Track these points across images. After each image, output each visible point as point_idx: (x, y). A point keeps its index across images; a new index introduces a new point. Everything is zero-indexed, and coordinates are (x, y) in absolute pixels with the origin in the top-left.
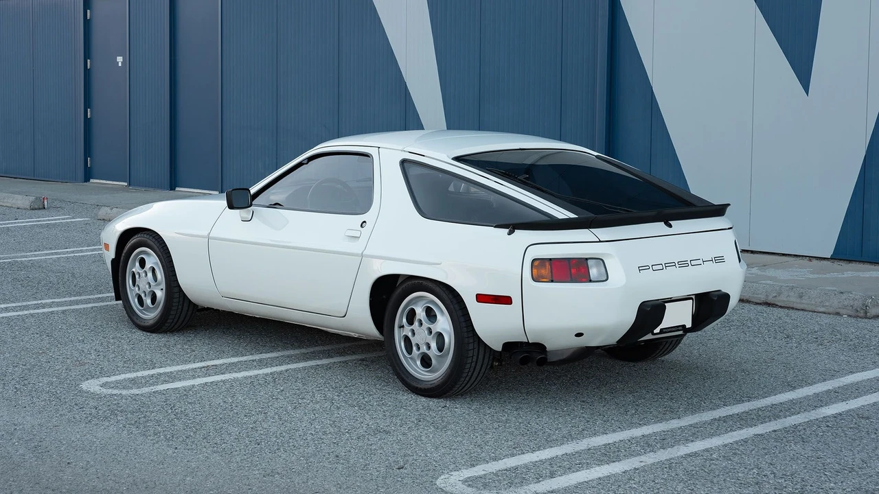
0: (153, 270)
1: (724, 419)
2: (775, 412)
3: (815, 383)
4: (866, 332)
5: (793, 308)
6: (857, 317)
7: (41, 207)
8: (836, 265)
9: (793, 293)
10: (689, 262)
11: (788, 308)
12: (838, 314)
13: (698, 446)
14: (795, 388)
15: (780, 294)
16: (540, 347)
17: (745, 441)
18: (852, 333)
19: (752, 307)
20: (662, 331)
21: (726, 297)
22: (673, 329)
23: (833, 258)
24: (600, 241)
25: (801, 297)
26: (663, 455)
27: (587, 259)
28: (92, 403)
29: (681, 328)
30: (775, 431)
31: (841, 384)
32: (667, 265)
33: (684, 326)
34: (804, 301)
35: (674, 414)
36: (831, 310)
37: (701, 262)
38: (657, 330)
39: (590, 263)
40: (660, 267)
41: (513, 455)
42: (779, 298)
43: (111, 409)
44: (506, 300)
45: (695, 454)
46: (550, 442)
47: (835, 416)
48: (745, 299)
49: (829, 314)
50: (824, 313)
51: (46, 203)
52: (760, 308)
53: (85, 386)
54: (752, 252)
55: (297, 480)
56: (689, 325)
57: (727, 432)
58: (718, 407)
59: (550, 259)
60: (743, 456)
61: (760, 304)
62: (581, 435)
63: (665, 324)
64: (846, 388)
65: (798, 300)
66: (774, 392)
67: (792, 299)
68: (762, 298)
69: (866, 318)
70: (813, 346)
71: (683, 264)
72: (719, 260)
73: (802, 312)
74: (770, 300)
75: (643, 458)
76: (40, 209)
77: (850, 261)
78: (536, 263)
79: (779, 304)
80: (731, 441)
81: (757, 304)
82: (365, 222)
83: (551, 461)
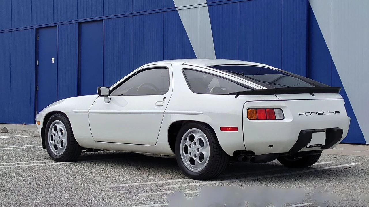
0: (61, 130)
7: (7, 132)
10: (323, 112)
16: (251, 153)
20: (311, 146)
21: (341, 131)
22: (316, 146)
24: (280, 100)
27: (274, 109)
29: (319, 145)
32: (313, 113)
33: (321, 145)
37: (328, 113)
38: (308, 146)
39: (276, 111)
40: (309, 114)
44: (235, 129)
56: (324, 144)
59: (256, 109)
63: (312, 143)
71: (320, 113)
72: (337, 113)
78: (249, 110)
82: (165, 98)
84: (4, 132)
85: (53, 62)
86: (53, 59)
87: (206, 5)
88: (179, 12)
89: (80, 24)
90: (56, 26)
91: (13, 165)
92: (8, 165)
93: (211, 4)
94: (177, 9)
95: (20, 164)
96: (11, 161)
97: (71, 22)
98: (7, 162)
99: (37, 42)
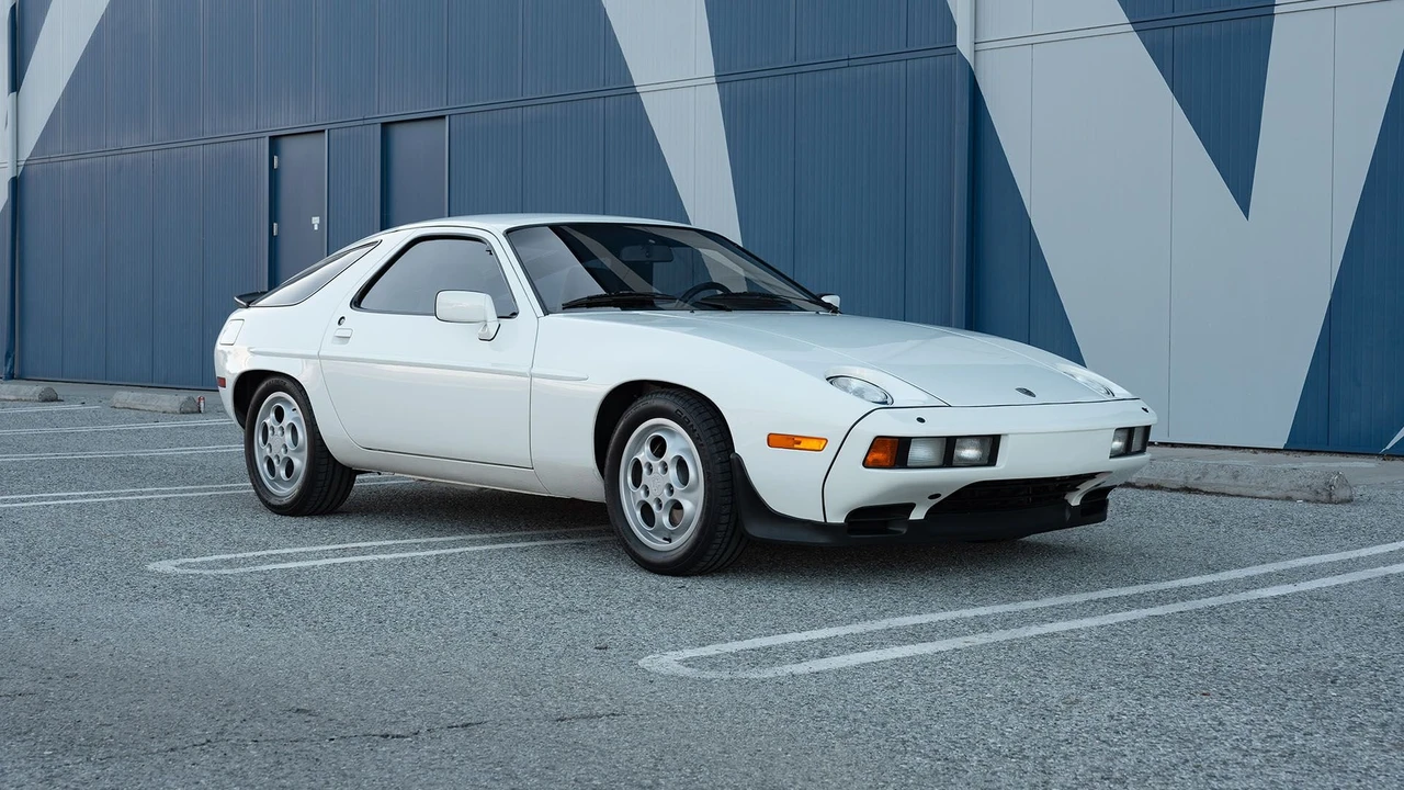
1: (1106, 601)
2: (1184, 594)
3: (1249, 566)
4: (1329, 516)
5: (1224, 494)
6: (1317, 501)
7: (195, 410)
8: (1291, 456)
9: (1223, 473)
11: (1217, 494)
12: (1289, 499)
13: (1060, 626)
14: (1218, 571)
15: (1204, 474)
17: (1135, 622)
18: (1310, 518)
19: (1165, 494)
23: (1287, 450)
25: (1235, 477)
26: (1001, 636)
28: (152, 582)
30: (1181, 612)
31: (1288, 567)
34: (1240, 483)
35: (1028, 594)
36: (1280, 494)
41: (768, 635)
42: (1205, 480)
43: (178, 586)
45: (1053, 635)
46: (830, 621)
47: (1275, 599)
48: (1154, 483)
49: (1277, 499)
50: (1270, 498)
51: (202, 404)
52: (1175, 495)
53: (150, 567)
54: (1173, 445)
55: (421, 659)
57: (1106, 612)
58: (1097, 589)
60: (1128, 637)
61: (1177, 490)
62: (883, 614)
64: (1296, 570)
65: (1232, 482)
66: (1186, 574)
67: (1222, 481)
68: (1180, 481)
69: (1331, 502)
70: (1249, 533)
73: (1237, 499)
74: (1191, 483)
75: (970, 638)
76: (193, 413)
77: (1312, 452)
79: (1205, 489)
80: (1113, 622)
81: (1172, 490)
83: (825, 642)
84: (189, 409)
85: (316, 228)
86: (316, 220)
87: (714, 80)
88: (642, 96)
89: (385, 126)
90: (323, 131)
91: (217, 489)
92: (205, 490)
93: (725, 79)
94: (638, 90)
95: (234, 488)
96: (209, 480)
97: (362, 123)
98: (202, 484)
99: (274, 174)
